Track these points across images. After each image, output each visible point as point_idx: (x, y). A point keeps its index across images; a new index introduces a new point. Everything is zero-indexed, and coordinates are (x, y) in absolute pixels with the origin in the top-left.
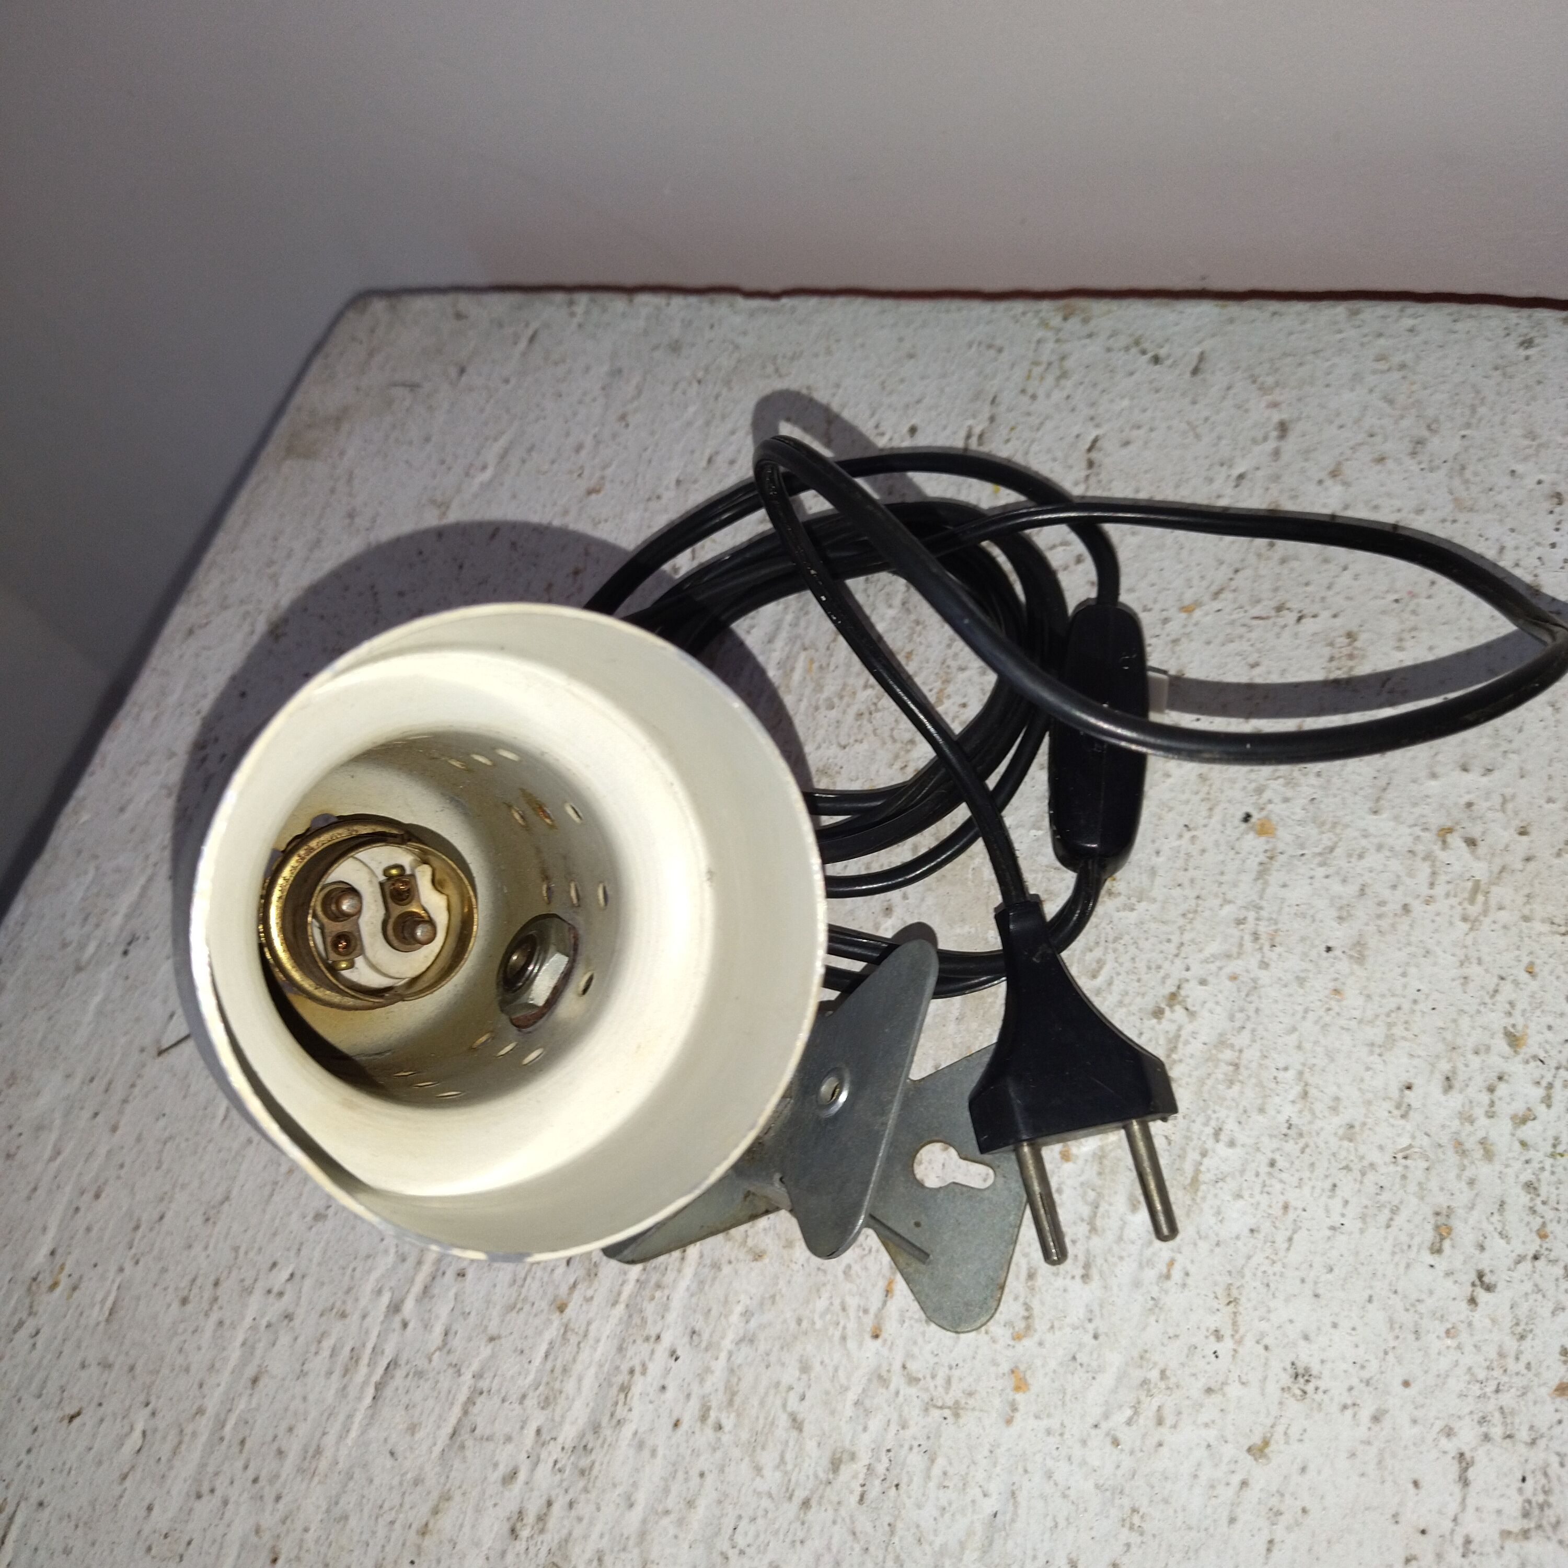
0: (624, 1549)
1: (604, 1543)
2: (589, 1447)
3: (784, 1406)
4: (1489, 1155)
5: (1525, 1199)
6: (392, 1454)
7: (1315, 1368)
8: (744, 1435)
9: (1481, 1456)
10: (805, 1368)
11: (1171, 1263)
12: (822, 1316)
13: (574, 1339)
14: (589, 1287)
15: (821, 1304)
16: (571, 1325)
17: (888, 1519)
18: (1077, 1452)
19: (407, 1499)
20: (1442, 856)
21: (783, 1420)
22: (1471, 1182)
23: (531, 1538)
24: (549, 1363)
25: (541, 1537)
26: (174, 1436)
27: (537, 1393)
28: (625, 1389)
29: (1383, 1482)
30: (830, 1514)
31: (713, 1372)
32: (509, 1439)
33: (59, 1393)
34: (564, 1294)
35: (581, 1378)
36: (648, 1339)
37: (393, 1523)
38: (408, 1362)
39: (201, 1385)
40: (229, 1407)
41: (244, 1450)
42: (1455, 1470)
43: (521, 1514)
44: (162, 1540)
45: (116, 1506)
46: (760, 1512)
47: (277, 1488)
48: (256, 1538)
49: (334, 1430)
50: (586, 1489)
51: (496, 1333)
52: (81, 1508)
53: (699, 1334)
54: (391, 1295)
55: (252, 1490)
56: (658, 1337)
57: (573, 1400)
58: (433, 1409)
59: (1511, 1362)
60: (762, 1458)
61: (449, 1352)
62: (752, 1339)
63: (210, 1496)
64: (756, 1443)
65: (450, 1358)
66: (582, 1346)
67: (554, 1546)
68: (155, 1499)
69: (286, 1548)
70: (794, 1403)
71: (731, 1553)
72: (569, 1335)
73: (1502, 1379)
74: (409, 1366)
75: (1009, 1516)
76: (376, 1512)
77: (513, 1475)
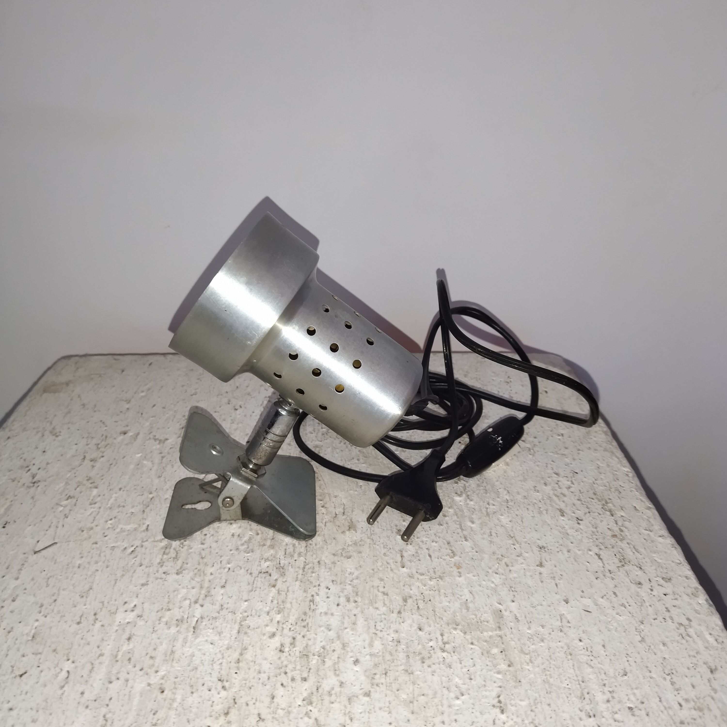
0: (333, 643)
1: (323, 643)
2: (304, 619)
3: (378, 591)
4: (564, 495)
5: (579, 502)
6: (212, 644)
7: (545, 545)
8: (367, 602)
9: (601, 553)
10: (382, 580)
11: (491, 532)
12: (381, 566)
13: (283, 593)
14: (283, 578)
15: (379, 564)
16: (281, 590)
17: (431, 609)
18: (486, 578)
19: (225, 654)
21: (380, 594)
22: (563, 502)
23: (290, 650)
24: (275, 602)
25: (295, 649)
26: (89, 666)
27: (274, 611)
28: (312, 601)
29: (579, 564)
30: (410, 613)
31: (346, 589)
32: (267, 626)
33: (11, 668)
34: (273, 582)
35: (291, 603)
36: (315, 586)
37: (221, 664)
38: (208, 616)
39: (98, 647)
40: (117, 650)
41: (132, 662)
42: (596, 557)
43: (282, 645)
44: (93, 702)
45: (61, 698)
46: (383, 619)
47: (154, 669)
48: (149, 688)
49: (178, 644)
50: (308, 631)
51: (247, 599)
52: (38, 704)
53: (336, 581)
54: (191, 600)
55: (141, 673)
56: (319, 585)
57: (291, 609)
58: (226, 626)
59: (597, 534)
60: (377, 605)
61: (227, 609)
62: (357, 578)
63: (118, 681)
64: (372, 603)
65: (228, 610)
66: (288, 594)
67: (301, 650)
68: (84, 690)
69: (168, 686)
70: (381, 589)
71: (377, 632)
72: (281, 592)
73: (597, 537)
74: (209, 617)
75: (472, 598)
76: (211, 663)
77: (273, 635)
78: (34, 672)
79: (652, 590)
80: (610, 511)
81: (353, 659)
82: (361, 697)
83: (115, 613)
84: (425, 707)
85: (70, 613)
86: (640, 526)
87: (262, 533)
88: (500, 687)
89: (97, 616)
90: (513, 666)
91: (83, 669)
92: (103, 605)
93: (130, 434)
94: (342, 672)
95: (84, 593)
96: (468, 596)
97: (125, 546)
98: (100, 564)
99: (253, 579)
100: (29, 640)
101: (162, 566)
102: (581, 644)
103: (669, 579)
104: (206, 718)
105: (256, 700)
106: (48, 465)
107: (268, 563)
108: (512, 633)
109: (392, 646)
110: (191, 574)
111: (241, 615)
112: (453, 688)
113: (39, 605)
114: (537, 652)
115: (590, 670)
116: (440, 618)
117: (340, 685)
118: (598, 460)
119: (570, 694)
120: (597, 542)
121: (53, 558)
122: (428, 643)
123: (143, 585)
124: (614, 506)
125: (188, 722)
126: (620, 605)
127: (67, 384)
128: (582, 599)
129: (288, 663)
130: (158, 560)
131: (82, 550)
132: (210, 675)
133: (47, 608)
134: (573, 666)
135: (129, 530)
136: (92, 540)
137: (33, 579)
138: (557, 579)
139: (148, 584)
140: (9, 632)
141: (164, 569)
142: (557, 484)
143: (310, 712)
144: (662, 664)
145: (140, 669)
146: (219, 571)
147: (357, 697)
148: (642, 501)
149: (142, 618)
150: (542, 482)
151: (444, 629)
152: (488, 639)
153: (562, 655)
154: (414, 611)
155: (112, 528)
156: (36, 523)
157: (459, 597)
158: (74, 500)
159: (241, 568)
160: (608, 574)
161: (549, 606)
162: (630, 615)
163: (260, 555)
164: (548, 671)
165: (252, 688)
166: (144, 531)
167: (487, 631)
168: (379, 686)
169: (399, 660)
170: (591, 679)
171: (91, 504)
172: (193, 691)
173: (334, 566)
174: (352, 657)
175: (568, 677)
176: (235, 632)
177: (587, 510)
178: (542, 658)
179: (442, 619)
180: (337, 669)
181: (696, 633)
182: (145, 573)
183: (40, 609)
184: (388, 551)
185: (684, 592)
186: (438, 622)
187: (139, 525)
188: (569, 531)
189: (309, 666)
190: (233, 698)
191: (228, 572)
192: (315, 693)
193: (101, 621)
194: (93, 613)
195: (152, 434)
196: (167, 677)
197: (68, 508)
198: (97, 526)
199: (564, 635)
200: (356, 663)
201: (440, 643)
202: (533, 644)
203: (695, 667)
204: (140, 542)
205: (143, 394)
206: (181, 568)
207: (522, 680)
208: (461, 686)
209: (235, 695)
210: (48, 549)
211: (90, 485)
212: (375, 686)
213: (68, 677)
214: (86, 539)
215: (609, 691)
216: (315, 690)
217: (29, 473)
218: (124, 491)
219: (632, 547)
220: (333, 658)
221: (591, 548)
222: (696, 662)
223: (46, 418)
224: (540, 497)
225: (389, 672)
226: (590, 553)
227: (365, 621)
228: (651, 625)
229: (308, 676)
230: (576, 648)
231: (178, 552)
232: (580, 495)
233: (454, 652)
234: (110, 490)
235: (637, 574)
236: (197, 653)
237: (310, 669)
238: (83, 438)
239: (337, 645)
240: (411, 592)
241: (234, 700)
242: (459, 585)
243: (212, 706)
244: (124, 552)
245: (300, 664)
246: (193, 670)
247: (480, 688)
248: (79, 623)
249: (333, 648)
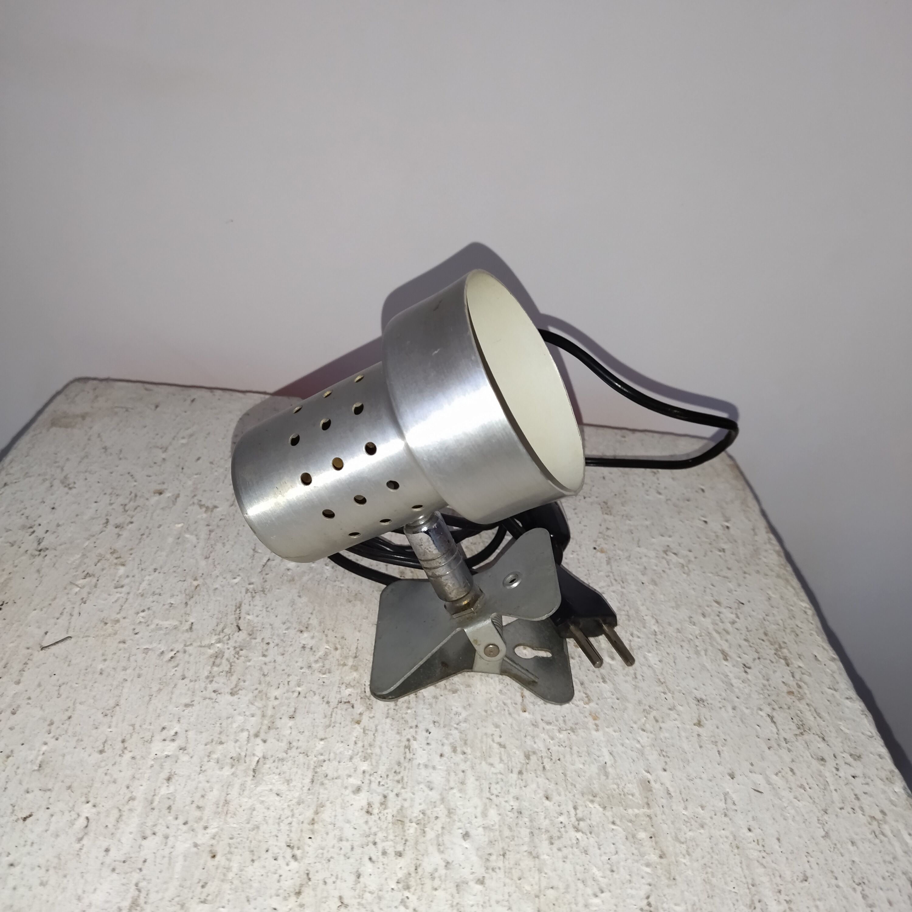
0: (435, 807)
1: (422, 807)
2: (398, 771)
3: (493, 741)
4: (728, 633)
5: (746, 644)
6: (278, 795)
7: (704, 698)
8: (478, 754)
9: (775, 714)
10: (497, 726)
11: (635, 674)
12: (496, 707)
13: (371, 734)
14: (371, 713)
15: (494, 704)
16: (367, 728)
17: (561, 772)
18: (630, 735)
19: (296, 811)
20: (667, 557)
21: (495, 746)
22: (727, 641)
23: (380, 812)
24: (360, 744)
25: (386, 811)
26: (115, 813)
27: (358, 756)
28: (408, 747)
29: (747, 727)
30: (533, 775)
31: (451, 735)
32: (350, 776)
33: (11, 807)
34: (357, 717)
35: (381, 748)
36: (411, 727)
37: (290, 823)
38: (272, 756)
39: (128, 787)
40: (153, 794)
41: (172, 811)
42: (768, 719)
43: (370, 805)
44: (122, 864)
45: (78, 854)
46: (499, 780)
47: (202, 824)
48: (195, 849)
49: (234, 791)
50: (403, 788)
51: (323, 737)
52: (48, 861)
53: (438, 722)
54: (249, 732)
55: (185, 828)
56: (417, 726)
57: (380, 756)
58: (297, 772)
59: (768, 687)
60: (490, 760)
61: (297, 748)
62: (465, 721)
63: (154, 836)
64: (485, 756)
65: (299, 750)
66: (376, 735)
67: (395, 813)
68: (109, 845)
69: (220, 849)
70: (497, 739)
71: (492, 797)
72: (367, 732)
73: (769, 692)
74: (273, 758)
75: (613, 761)
76: (277, 821)
77: (358, 790)
78: (42, 815)
79: (837, 769)
80: (785, 659)
81: (461, 831)
82: (472, 884)
83: (151, 741)
84: (554, 904)
85: (90, 736)
86: (823, 682)
87: (342, 648)
88: (650, 885)
89: (126, 745)
90: (666, 857)
91: (107, 816)
92: (134, 729)
93: (167, 494)
94: (447, 848)
95: (108, 710)
96: (607, 758)
97: (162, 650)
98: (128, 671)
99: (331, 710)
100: (34, 771)
101: (211, 681)
102: (750, 834)
103: (858, 757)
104: (271, 897)
105: (337, 878)
106: (59, 528)
107: (349, 691)
108: (664, 813)
109: (511, 818)
110: (250, 696)
111: (316, 759)
112: (590, 882)
113: (48, 722)
114: (695, 841)
115: (761, 870)
116: (572, 784)
117: (446, 866)
118: (769, 588)
119: (737, 901)
120: (770, 700)
121: (67, 657)
122: (558, 818)
123: (187, 705)
124: (790, 652)
125: (248, 901)
126: (798, 786)
127: (83, 417)
128: (750, 774)
129: (377, 830)
130: (206, 674)
131: (106, 651)
132: (276, 838)
133: (59, 727)
134: (741, 863)
135: (167, 628)
136: (119, 637)
137: (39, 685)
138: (719, 744)
139: (193, 705)
140: (8, 757)
141: (214, 686)
142: (718, 616)
143: (406, 899)
144: (851, 869)
145: (184, 822)
146: (286, 695)
147: (467, 884)
148: (824, 649)
149: (185, 752)
150: (700, 611)
151: (577, 801)
152: (633, 819)
153: (727, 847)
154: (539, 773)
155: (146, 623)
156: (44, 607)
157: (596, 758)
158: (94, 580)
159: (315, 694)
160: (783, 744)
161: (710, 780)
162: (811, 801)
163: (340, 678)
164: (710, 867)
165: (332, 860)
166: (187, 630)
167: (632, 808)
168: (495, 872)
169: (521, 838)
170: (762, 882)
171: (116, 588)
172: (255, 858)
173: (436, 702)
174: (459, 828)
175: (735, 878)
176: (308, 780)
177: (756, 655)
178: (702, 849)
179: (575, 787)
180: (441, 843)
181: (892, 832)
182: (189, 690)
183: (49, 728)
184: (505, 687)
185: (877, 776)
186: (570, 790)
187: (181, 623)
188: (734, 681)
189: (404, 836)
190: (307, 872)
191: (297, 697)
192: (413, 875)
193: (131, 751)
194: (120, 739)
195: (196, 498)
196: (220, 837)
197: (86, 590)
198: (124, 618)
199: (730, 822)
200: (466, 838)
201: (573, 819)
202: (690, 830)
203: (891, 877)
204: (182, 646)
205: (184, 441)
206: (236, 686)
207: (677, 877)
208: (600, 879)
209: (309, 869)
210: (60, 645)
211: (115, 561)
212: (490, 871)
213: (86, 827)
214: (110, 635)
215: (785, 900)
216: (412, 869)
217: (33, 535)
218: (159, 573)
219: (812, 709)
220: (435, 828)
221: (762, 707)
222: (893, 871)
223: (56, 462)
224: (697, 632)
225: (507, 852)
226: (760, 713)
227: (477, 780)
228: (837, 815)
229: (404, 850)
230: (743, 839)
231: (233, 664)
232: (748, 633)
233: (591, 833)
234: (142, 570)
235: (819, 746)
236: (258, 806)
237: (406, 840)
238: (105, 494)
239: (441, 811)
240: (535, 746)
241: (308, 874)
242: (595, 741)
243: (279, 881)
244: (162, 657)
245: (394, 832)
246: (253, 829)
247: (624, 884)
248: (101, 752)
249: (435, 815)
